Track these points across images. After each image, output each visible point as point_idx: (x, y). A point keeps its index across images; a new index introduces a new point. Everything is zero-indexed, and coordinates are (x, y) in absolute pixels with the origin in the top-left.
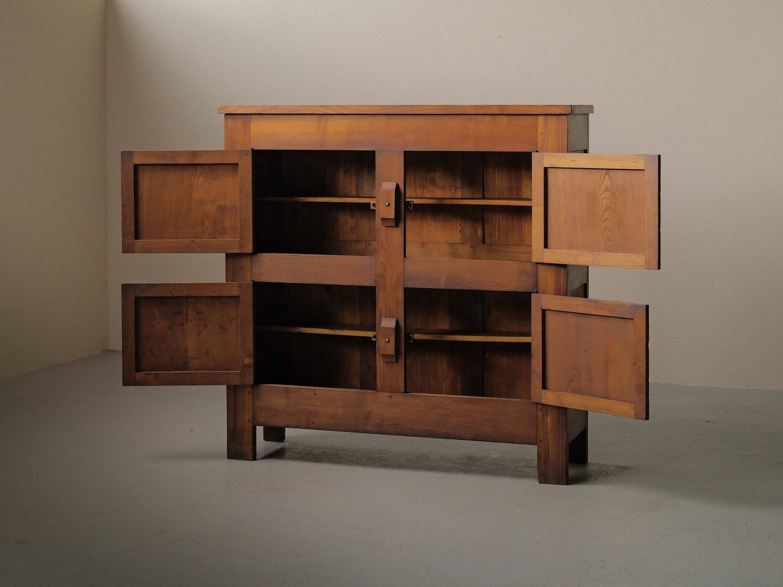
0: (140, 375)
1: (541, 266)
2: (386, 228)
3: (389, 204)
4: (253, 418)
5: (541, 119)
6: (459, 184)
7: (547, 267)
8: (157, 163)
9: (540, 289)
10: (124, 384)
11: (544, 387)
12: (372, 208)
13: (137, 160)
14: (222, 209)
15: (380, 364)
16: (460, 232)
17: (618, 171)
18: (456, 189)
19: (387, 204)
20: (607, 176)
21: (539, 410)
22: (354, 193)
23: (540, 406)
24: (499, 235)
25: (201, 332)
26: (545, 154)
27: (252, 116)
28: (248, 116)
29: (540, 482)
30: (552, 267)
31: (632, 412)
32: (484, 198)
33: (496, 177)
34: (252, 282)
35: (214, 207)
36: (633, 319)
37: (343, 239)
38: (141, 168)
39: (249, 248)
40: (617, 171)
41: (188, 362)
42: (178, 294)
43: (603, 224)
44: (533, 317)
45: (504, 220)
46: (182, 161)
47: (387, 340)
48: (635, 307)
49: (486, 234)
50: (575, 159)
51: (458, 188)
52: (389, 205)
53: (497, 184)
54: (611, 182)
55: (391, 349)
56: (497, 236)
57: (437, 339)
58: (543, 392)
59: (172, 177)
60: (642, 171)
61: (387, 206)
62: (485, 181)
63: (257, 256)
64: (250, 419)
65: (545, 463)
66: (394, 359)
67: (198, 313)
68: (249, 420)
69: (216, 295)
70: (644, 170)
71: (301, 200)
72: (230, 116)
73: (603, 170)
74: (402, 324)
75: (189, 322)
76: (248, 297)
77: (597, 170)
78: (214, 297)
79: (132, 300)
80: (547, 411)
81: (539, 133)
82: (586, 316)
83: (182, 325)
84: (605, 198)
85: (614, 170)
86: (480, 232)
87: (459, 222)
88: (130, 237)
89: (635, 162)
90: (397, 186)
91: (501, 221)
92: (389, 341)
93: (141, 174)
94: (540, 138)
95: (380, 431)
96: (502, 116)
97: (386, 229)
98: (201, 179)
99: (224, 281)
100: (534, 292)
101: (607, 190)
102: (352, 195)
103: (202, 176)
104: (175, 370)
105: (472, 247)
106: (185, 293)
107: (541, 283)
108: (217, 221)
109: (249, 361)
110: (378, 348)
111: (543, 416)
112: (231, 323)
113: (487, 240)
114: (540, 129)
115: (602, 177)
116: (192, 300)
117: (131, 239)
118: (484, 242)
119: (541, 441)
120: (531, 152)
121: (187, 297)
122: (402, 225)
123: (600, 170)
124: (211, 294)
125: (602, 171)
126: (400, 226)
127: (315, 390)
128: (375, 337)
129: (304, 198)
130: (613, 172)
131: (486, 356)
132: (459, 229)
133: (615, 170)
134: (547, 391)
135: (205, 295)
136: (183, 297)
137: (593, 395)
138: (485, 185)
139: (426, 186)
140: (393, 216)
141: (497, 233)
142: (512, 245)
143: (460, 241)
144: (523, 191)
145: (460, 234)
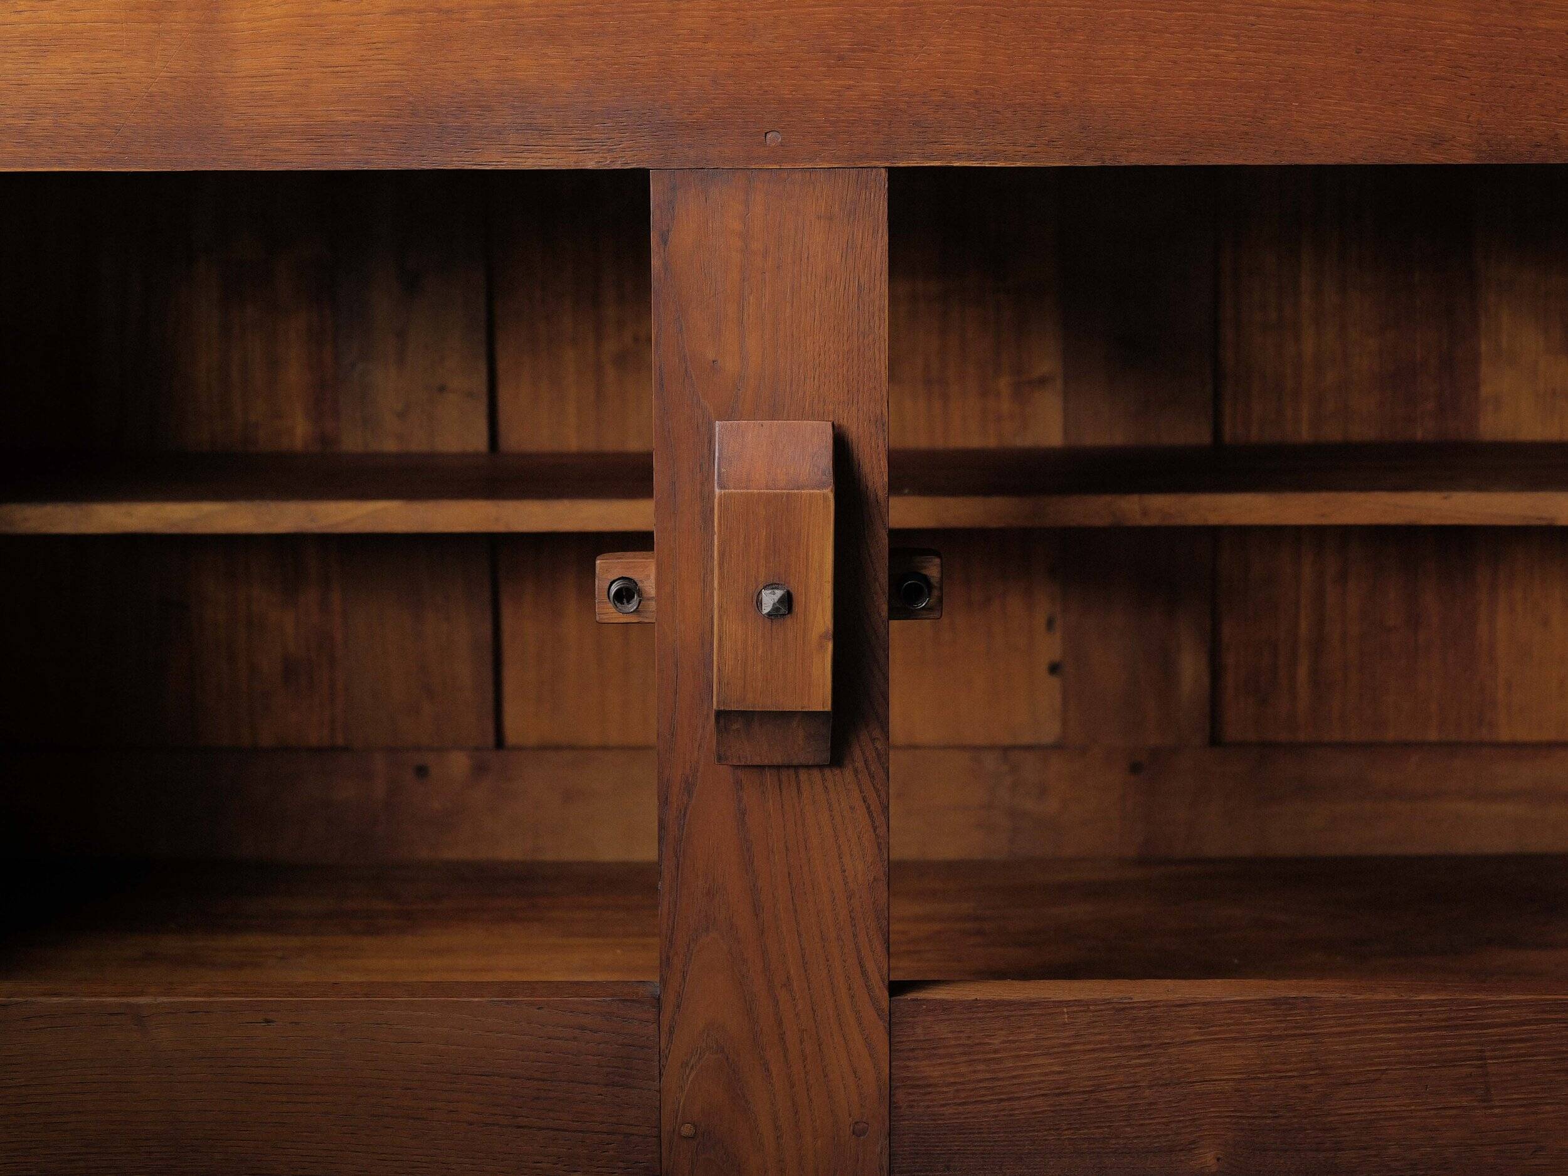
3: (788, 601)
19: (770, 599)
33: (1306, 301)
45: (1351, 585)
49: (1230, 680)
51: (1047, 380)
52: (785, 607)
56: (1304, 690)
61: (773, 613)
86: (1192, 668)
91: (1329, 590)
118: (1215, 736)
122: (873, 746)
126: (857, 753)
132: (1050, 647)
140: (820, 698)
141: (1303, 672)
142: (1406, 746)
143: (1050, 732)
144: (1486, 390)
145: (1055, 682)
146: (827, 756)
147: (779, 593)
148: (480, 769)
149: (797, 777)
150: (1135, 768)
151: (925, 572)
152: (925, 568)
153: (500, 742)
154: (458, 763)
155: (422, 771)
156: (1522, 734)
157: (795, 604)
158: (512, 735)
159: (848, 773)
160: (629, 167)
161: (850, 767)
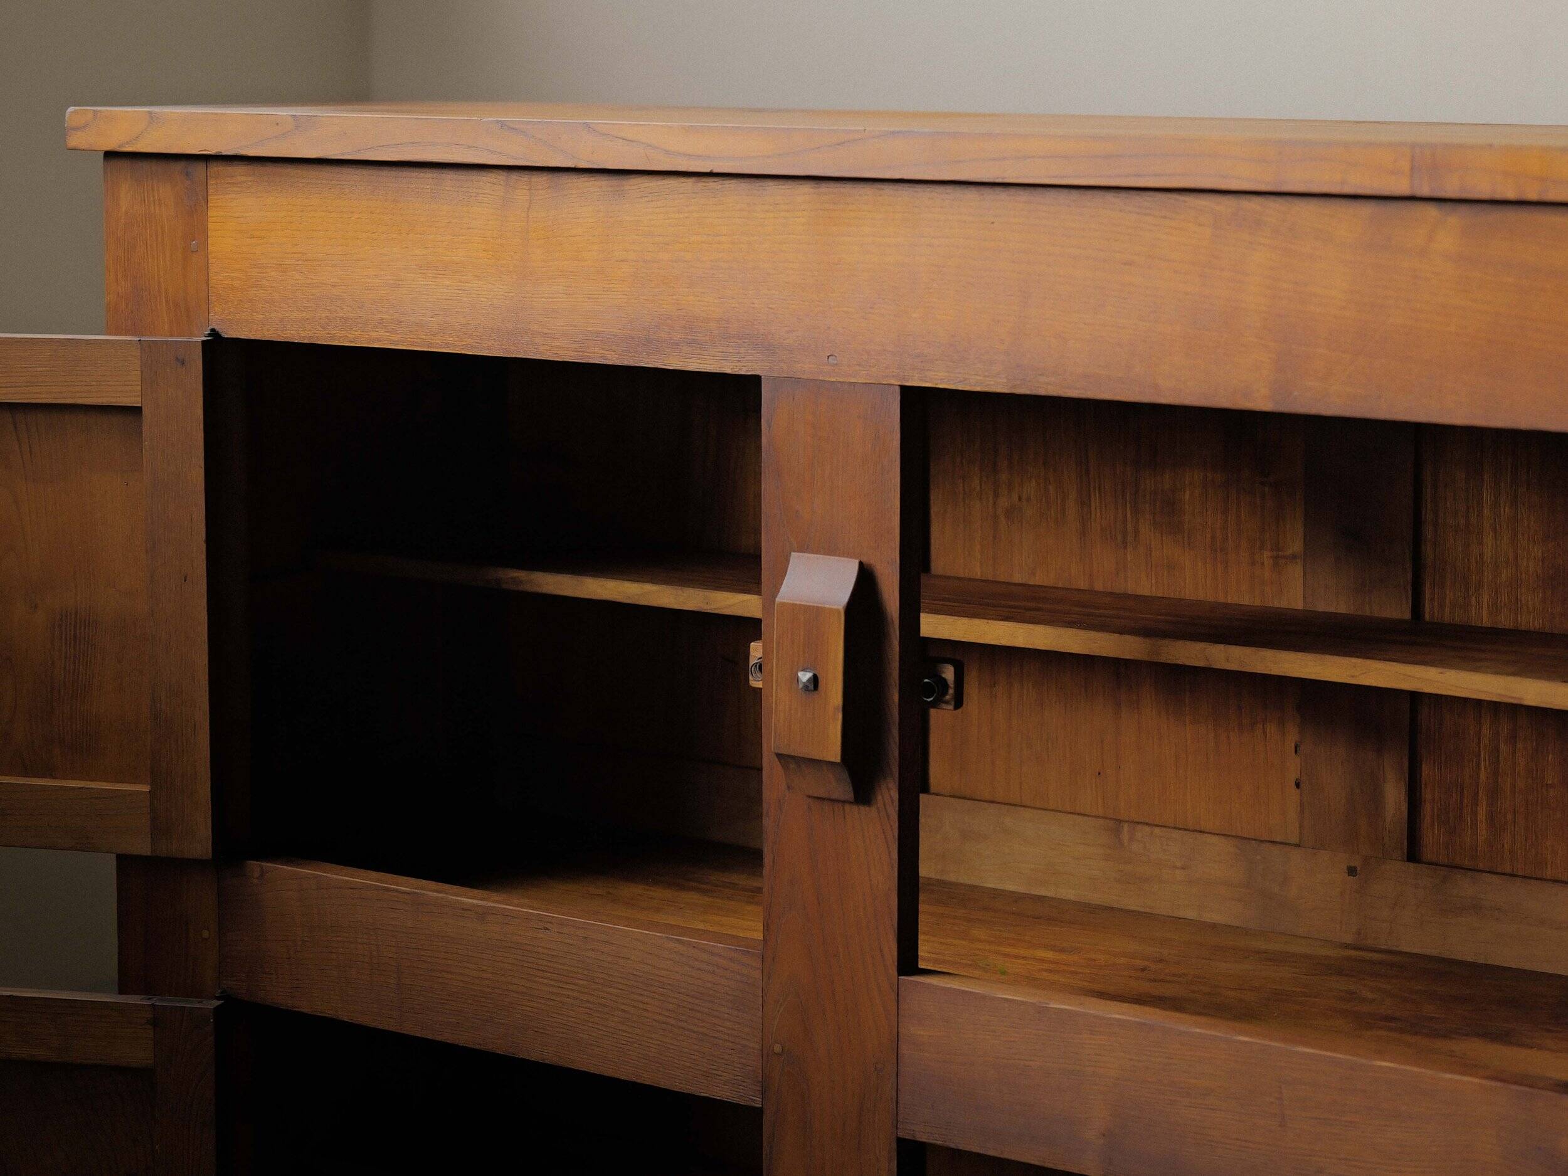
3: (815, 679)
6: (1295, 537)
16: (1297, 785)
18: (1281, 559)
19: (805, 677)
24: (1491, 817)
27: (215, 168)
28: (199, 169)
33: (1487, 512)
39: (197, 836)
45: (1519, 746)
49: (1428, 811)
51: (1294, 557)
52: (813, 685)
53: (1488, 552)
56: (1482, 827)
61: (806, 687)
62: (1428, 532)
63: (240, 872)
72: (125, 164)
76: (195, 1078)
86: (1394, 796)
90: (866, 579)
91: (1502, 746)
96: (1432, 211)
105: (1352, 871)
113: (1431, 837)
118: (1413, 850)
122: (888, 794)
126: (880, 797)
132: (1294, 767)
138: (1428, 550)
139: (1136, 532)
140: (832, 751)
141: (1482, 812)
146: (854, 795)
147: (810, 674)
149: (844, 809)
151: (944, 676)
152: (944, 672)
157: (820, 684)
159: (874, 809)
160: (749, 373)
161: (876, 806)
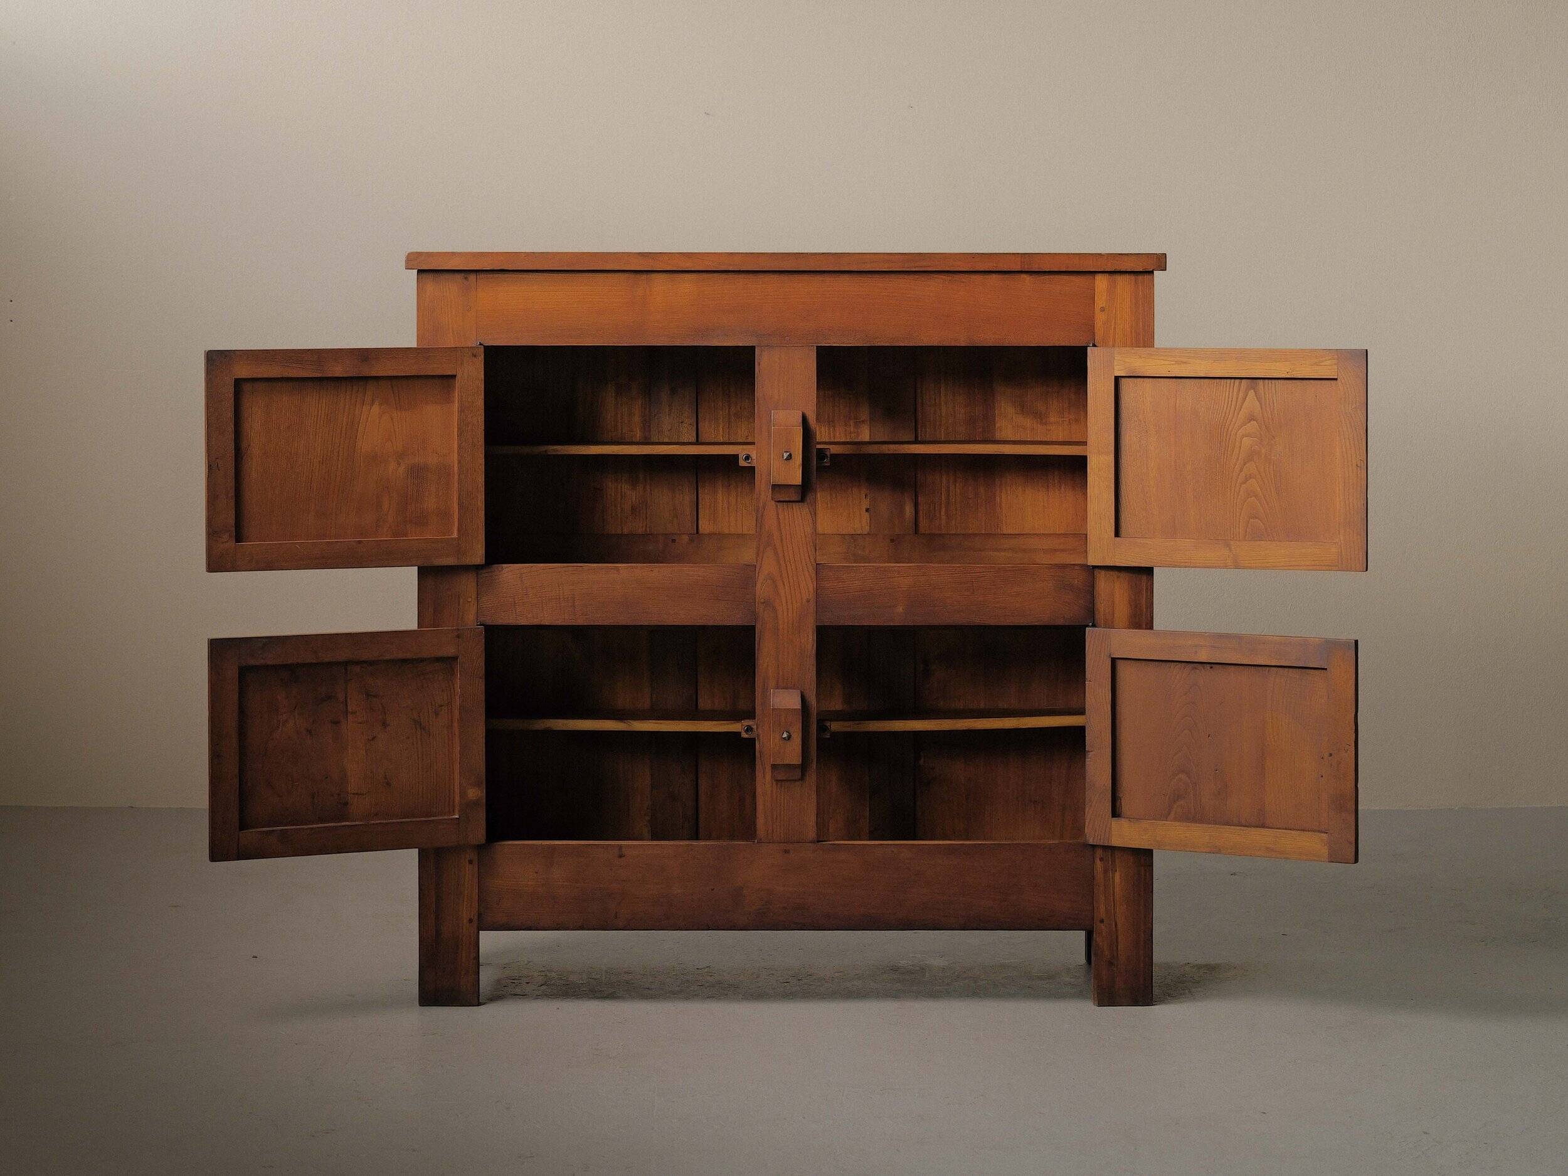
0: (249, 836)
1: (1103, 572)
2: (778, 504)
4: (480, 915)
5: (1101, 282)
6: (864, 413)
7: (1115, 574)
8: (286, 375)
9: (1100, 617)
10: (214, 858)
11: (1116, 813)
12: (742, 463)
13: (243, 371)
14: (418, 473)
15: (764, 782)
16: (867, 510)
17: (1276, 381)
18: (858, 423)
19: (786, 455)
20: (1251, 393)
21: (1098, 862)
22: (638, 435)
23: (1099, 853)
24: (947, 514)
25: (374, 738)
26: (1116, 350)
28: (473, 275)
29: (1101, 1004)
30: (1123, 575)
31: (1325, 851)
32: (916, 442)
33: (942, 397)
34: (480, 625)
35: (402, 469)
36: (1326, 669)
37: (613, 532)
38: (247, 387)
39: (477, 554)
40: (1273, 381)
41: (346, 804)
42: (327, 657)
43: (1242, 486)
44: (1088, 675)
45: (957, 485)
46: (338, 371)
47: (785, 735)
48: (1332, 646)
49: (921, 514)
50: (1184, 360)
52: (790, 457)
53: (944, 412)
54: (1261, 404)
55: (793, 754)
56: (944, 517)
57: (849, 730)
58: (1115, 822)
59: (316, 405)
60: (1332, 382)
61: (785, 459)
62: (919, 407)
63: (489, 570)
64: (472, 917)
65: (1110, 964)
66: (797, 774)
67: (368, 695)
68: (471, 921)
69: (409, 655)
70: (1336, 379)
71: (554, 450)
72: (431, 274)
73: (1243, 381)
74: (812, 700)
75: (350, 717)
76: (474, 658)
77: (1229, 381)
78: (404, 661)
79: (232, 673)
80: (1113, 861)
81: (1097, 311)
82: (1211, 667)
83: (336, 723)
84: (1243, 436)
85: (1267, 381)
86: (909, 510)
87: (864, 491)
88: (226, 537)
89: (1316, 364)
90: (805, 417)
91: (951, 486)
92: (789, 737)
93: (247, 402)
94: (1100, 319)
95: (764, 921)
97: (777, 506)
98: (376, 409)
99: (414, 626)
100: (1088, 626)
101: (1251, 418)
102: (634, 440)
103: (377, 403)
104: (322, 821)
106: (343, 655)
107: (1102, 606)
108: (409, 498)
109: (476, 793)
110: (760, 752)
111: (1106, 871)
112: (437, 714)
113: (923, 524)
114: (1100, 301)
115: (1241, 394)
116: (357, 669)
117: (227, 543)
118: (916, 531)
119: (1102, 921)
120: (1087, 347)
121: (346, 663)
122: (810, 498)
123: (1237, 381)
124: (401, 655)
125: (1240, 383)
126: (808, 500)
127: (620, 847)
128: (749, 729)
129: (560, 447)
130: (1264, 386)
131: (921, 762)
132: (865, 504)
133: (1270, 381)
134: (1123, 822)
135: (388, 657)
136: (338, 664)
137: (1228, 823)
140: (798, 480)
141: (943, 512)
142: (975, 535)
143: (866, 530)
144: (998, 425)
145: (867, 514)
146: (799, 498)
147: (788, 454)
148: (691, 541)
149: (791, 505)
150: (892, 541)
153: (697, 533)
154: (686, 538)
155: (673, 541)
156: (1010, 532)
157: (792, 457)
158: (701, 530)
159: (806, 503)
160: (750, 345)
